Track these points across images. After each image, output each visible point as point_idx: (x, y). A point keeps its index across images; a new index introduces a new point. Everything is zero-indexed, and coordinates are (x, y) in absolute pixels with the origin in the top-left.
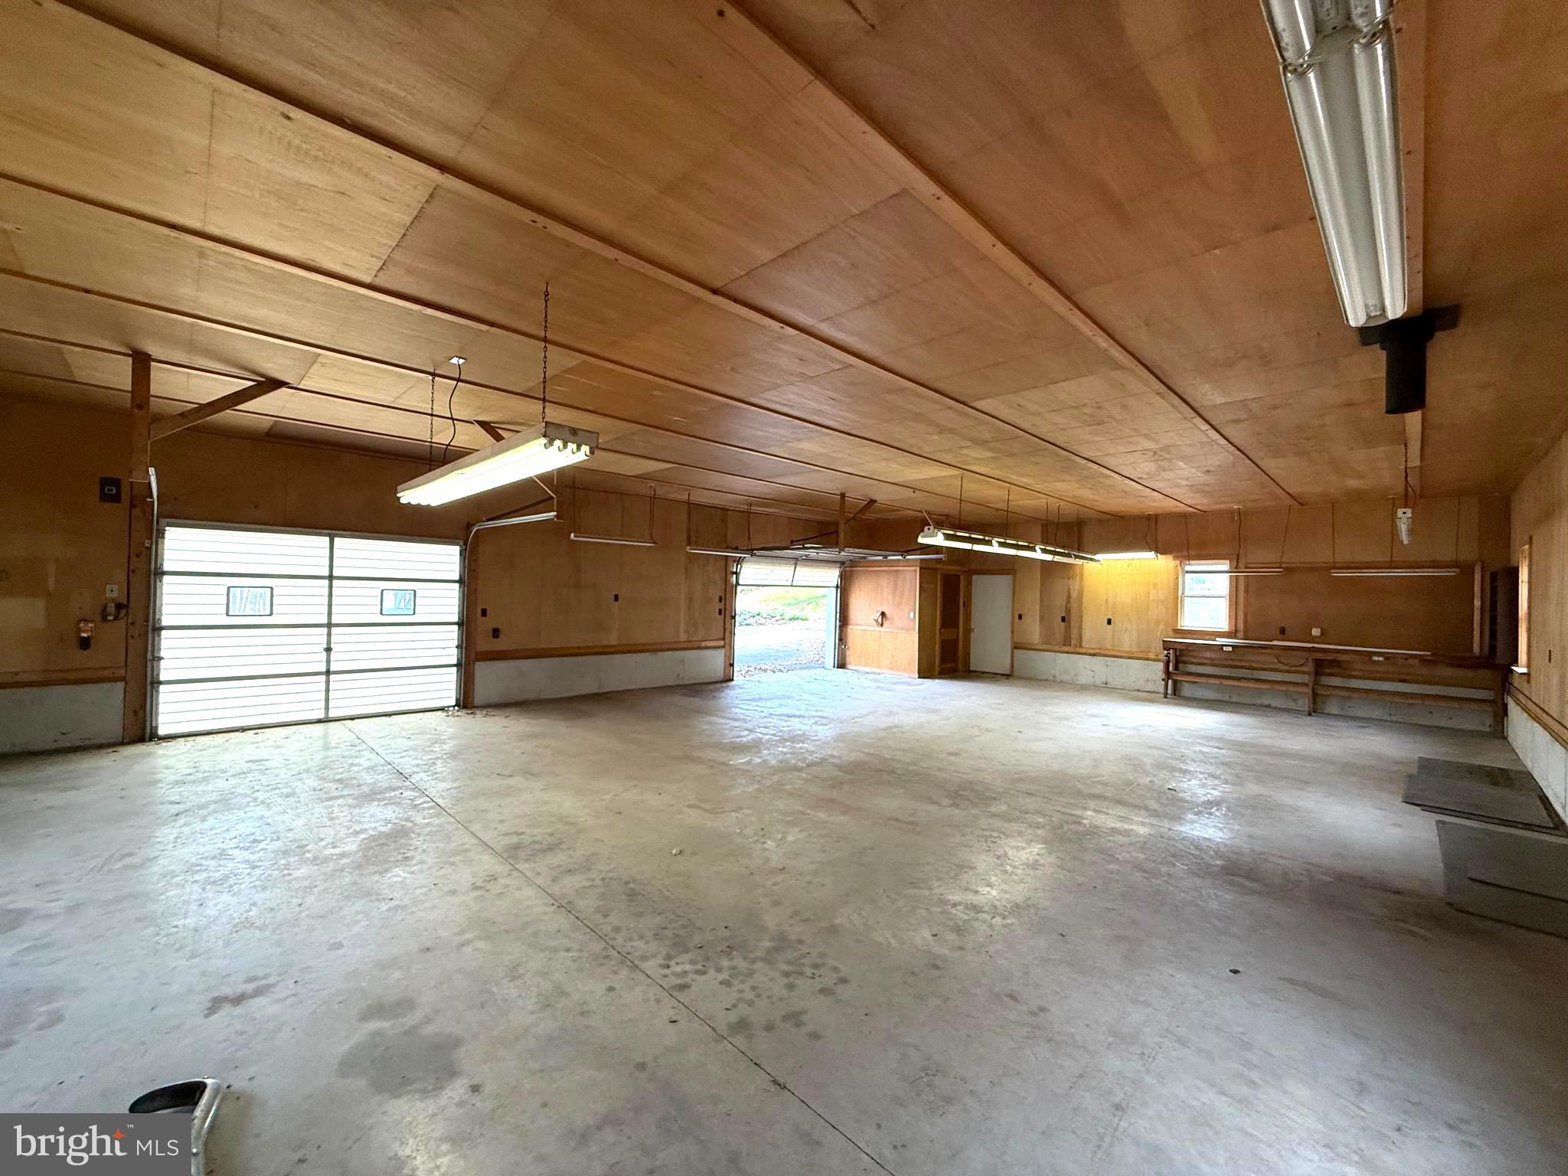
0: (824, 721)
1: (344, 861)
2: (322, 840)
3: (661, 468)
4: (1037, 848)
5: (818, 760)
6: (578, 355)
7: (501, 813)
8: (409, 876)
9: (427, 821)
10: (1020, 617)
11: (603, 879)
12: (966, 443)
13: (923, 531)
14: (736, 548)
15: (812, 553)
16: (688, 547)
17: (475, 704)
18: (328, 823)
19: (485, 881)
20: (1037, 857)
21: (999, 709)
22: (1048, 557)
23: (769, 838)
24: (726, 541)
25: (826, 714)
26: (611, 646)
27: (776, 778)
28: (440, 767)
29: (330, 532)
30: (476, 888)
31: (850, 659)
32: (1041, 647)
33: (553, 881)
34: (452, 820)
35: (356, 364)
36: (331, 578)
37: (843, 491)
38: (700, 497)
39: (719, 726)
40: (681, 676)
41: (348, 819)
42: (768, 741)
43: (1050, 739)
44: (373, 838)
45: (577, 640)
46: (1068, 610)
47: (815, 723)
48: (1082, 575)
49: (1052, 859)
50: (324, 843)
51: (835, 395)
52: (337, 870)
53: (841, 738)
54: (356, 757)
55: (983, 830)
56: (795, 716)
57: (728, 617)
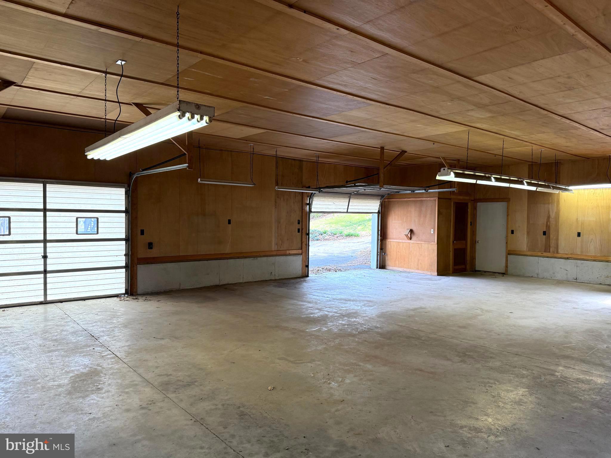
0: (371, 304)
1: (60, 389)
2: (47, 376)
3: (258, 132)
4: (521, 391)
5: (366, 330)
6: (200, 55)
7: (156, 362)
8: (101, 399)
9: (110, 366)
10: (512, 232)
11: (223, 405)
12: (471, 107)
13: (440, 171)
14: (309, 187)
15: (361, 190)
16: (276, 187)
17: (138, 293)
18: (50, 366)
19: (147, 404)
20: (521, 397)
21: (496, 297)
22: (533, 188)
23: (333, 381)
24: (302, 183)
25: (372, 299)
26: (226, 254)
27: (337, 341)
28: (117, 332)
29: (44, 180)
30: (143, 408)
31: (389, 262)
32: (529, 253)
33: (191, 405)
34: (126, 366)
35: (56, 68)
36: (45, 210)
37: (382, 146)
38: (283, 152)
39: (299, 307)
40: (273, 274)
41: (62, 364)
42: (332, 316)
43: (534, 317)
44: (78, 376)
45: (204, 249)
46: (548, 227)
47: (364, 305)
48: (558, 202)
49: (532, 399)
50: (48, 378)
51: (375, 76)
52: (56, 395)
53: (382, 315)
54: (64, 326)
55: (483, 378)
56: (350, 300)
57: (304, 235)
